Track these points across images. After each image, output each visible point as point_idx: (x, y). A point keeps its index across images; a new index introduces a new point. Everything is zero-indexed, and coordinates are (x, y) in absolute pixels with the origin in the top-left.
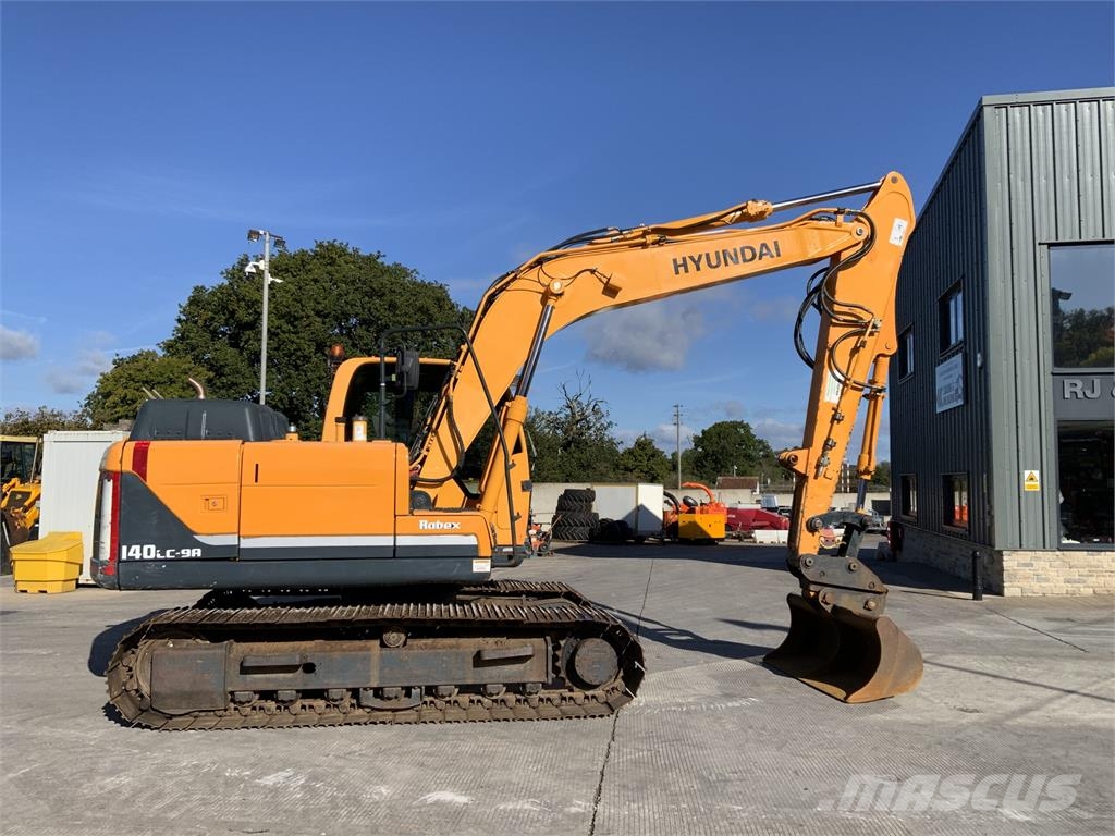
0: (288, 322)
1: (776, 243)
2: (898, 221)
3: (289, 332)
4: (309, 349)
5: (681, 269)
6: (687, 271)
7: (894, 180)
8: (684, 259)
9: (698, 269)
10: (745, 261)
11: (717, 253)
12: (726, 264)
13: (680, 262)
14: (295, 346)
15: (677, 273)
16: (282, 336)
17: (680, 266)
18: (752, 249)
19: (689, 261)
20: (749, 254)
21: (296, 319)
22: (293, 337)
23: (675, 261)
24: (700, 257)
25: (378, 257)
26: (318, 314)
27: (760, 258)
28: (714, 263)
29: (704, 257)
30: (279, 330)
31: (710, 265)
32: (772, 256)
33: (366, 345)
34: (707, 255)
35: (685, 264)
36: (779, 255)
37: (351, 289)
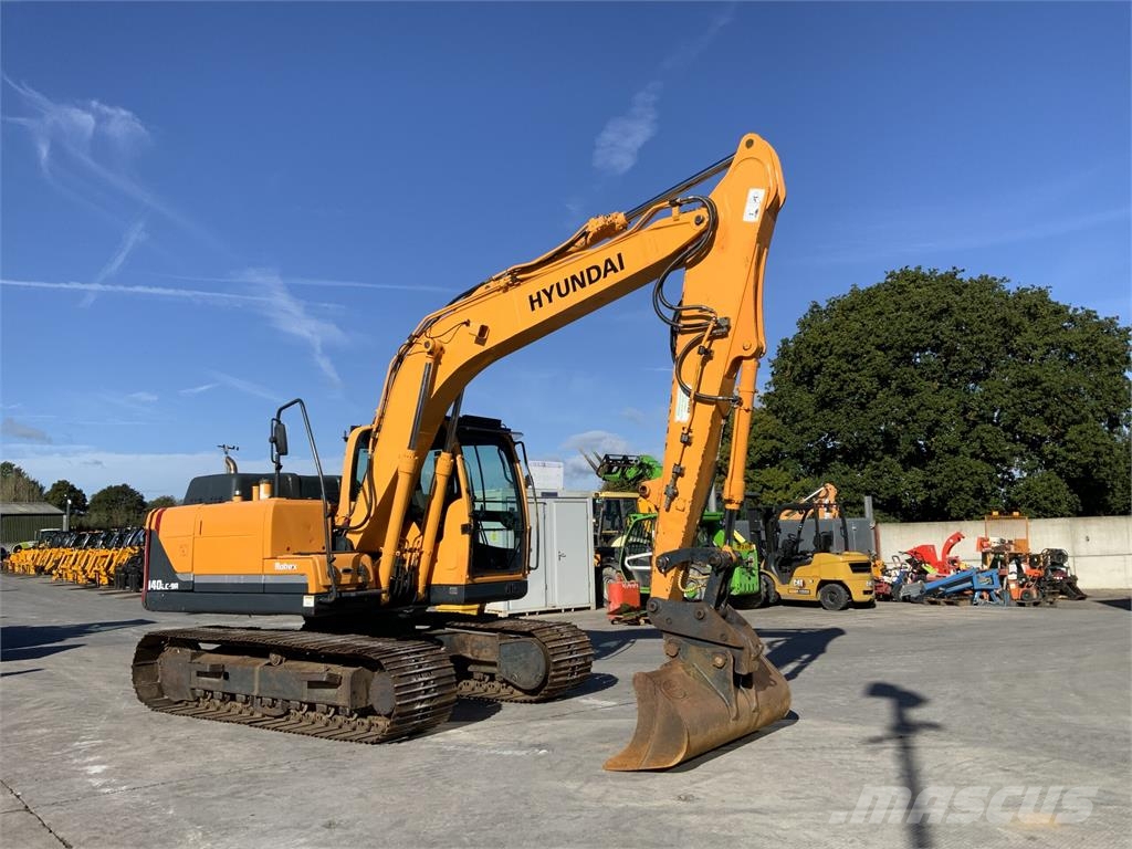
0: (848, 362)
1: (619, 256)
2: (752, 192)
3: (850, 371)
4: (869, 385)
5: (536, 304)
6: (541, 305)
7: (750, 143)
8: (538, 294)
9: (550, 301)
10: (591, 282)
11: (566, 281)
12: (575, 290)
13: (535, 298)
14: (855, 384)
15: (533, 309)
16: (843, 376)
17: (534, 302)
18: (597, 268)
19: (542, 294)
20: (594, 274)
21: (855, 357)
22: (855, 375)
23: (531, 297)
24: (552, 287)
25: (956, 274)
26: (879, 347)
27: (605, 276)
28: (564, 291)
29: (555, 288)
30: (839, 371)
31: (561, 295)
32: (616, 271)
33: (934, 372)
34: (558, 285)
35: (539, 300)
36: (622, 268)
37: (915, 315)
